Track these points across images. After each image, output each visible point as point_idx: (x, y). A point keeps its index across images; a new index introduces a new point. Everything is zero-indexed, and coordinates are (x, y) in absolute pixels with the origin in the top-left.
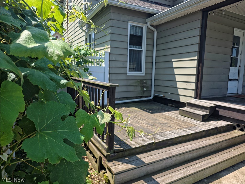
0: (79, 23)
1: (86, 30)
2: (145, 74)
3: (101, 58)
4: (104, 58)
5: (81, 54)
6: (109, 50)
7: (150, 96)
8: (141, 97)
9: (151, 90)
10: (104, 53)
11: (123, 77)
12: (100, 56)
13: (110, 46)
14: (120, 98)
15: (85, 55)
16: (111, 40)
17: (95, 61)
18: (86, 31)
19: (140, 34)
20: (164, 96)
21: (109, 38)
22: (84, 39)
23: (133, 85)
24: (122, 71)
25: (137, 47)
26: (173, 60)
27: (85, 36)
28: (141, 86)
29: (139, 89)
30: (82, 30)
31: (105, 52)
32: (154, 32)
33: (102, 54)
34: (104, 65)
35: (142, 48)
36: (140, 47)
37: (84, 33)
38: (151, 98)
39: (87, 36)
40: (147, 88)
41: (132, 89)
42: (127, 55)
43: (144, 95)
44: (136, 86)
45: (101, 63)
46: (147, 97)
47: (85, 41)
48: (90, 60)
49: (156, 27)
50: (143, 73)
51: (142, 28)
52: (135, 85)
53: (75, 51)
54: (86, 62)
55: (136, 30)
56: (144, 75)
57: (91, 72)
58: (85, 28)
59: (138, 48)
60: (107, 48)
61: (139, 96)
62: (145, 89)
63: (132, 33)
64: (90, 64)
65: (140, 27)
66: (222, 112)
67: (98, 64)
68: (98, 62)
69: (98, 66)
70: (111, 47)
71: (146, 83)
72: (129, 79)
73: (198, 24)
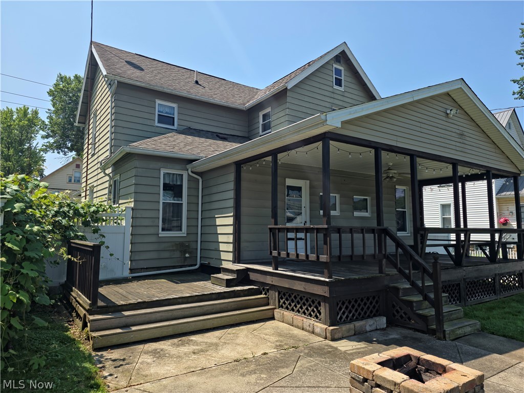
0: (101, 164)
1: (110, 173)
2: (187, 234)
3: (120, 215)
4: (125, 215)
5: (89, 211)
6: (132, 205)
7: (196, 265)
8: (181, 267)
9: (197, 257)
10: (124, 208)
11: (153, 239)
12: (120, 213)
13: (133, 200)
14: (147, 268)
15: (96, 212)
16: (135, 193)
17: (112, 218)
18: (111, 175)
19: (179, 183)
20: (209, 263)
21: (132, 189)
22: (108, 186)
23: (168, 249)
24: (152, 230)
25: (176, 199)
26: (216, 216)
27: (108, 182)
28: (181, 251)
29: (177, 254)
30: (105, 173)
31: (126, 207)
32: (198, 180)
33: (122, 209)
34: (124, 223)
35: (182, 201)
36: (180, 199)
37: (107, 178)
38: (197, 267)
39: (112, 182)
40: (189, 253)
41: (166, 255)
42: (159, 210)
43: (186, 264)
44: (174, 250)
45: (119, 221)
46: (192, 265)
47: (109, 188)
48: (104, 218)
49: (201, 174)
50: (184, 232)
51: (182, 175)
52: (171, 249)
53: (82, 208)
54: (97, 220)
55: (173, 178)
56: (185, 235)
57: (104, 233)
58: (109, 171)
59: (177, 201)
60: (130, 202)
61: (177, 265)
62: (187, 255)
63: (167, 182)
64: (104, 223)
65: (179, 174)
66: (253, 276)
67: (116, 223)
68: (115, 219)
69: (115, 225)
70: (135, 201)
71: (188, 246)
72: (161, 241)
73: (232, 177)
